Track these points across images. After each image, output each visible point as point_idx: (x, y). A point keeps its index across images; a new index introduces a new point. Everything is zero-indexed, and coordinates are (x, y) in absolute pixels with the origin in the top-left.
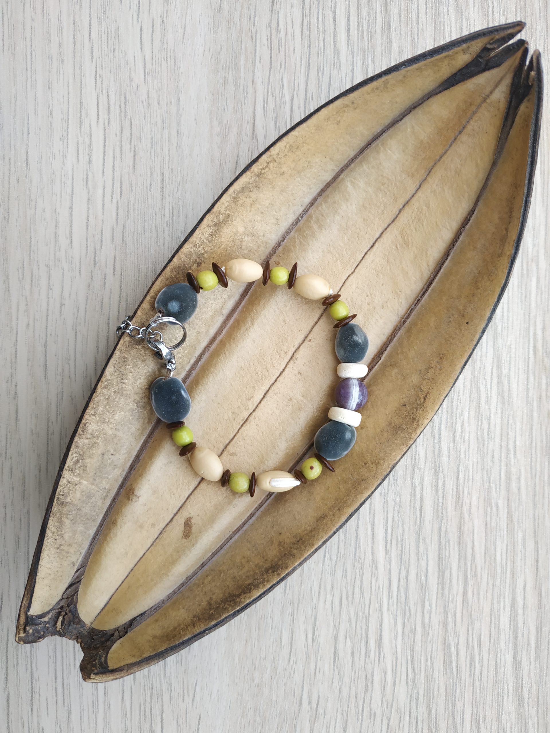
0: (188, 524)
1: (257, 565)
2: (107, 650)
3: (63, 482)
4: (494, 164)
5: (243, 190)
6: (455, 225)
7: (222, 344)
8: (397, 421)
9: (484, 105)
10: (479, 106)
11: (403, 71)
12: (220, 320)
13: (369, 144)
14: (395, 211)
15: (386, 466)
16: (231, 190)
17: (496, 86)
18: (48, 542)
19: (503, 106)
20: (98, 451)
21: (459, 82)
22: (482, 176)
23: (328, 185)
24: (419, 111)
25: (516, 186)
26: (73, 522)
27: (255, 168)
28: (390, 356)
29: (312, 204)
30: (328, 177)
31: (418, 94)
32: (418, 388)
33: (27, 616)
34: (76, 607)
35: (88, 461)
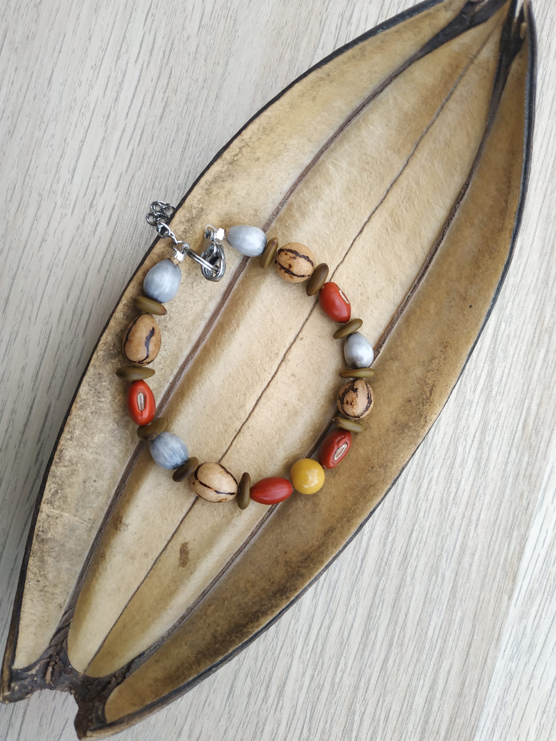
0: (184, 551)
1: (263, 589)
2: (104, 699)
3: (41, 516)
4: (487, 131)
5: (215, 180)
6: (448, 202)
7: (207, 350)
8: (403, 418)
9: (472, 66)
10: (467, 69)
11: (381, 35)
12: (203, 324)
13: (349, 120)
14: (383, 191)
15: (395, 469)
16: (203, 181)
17: (484, 44)
18: (30, 584)
19: (492, 66)
20: (77, 479)
21: (442, 43)
22: (474, 145)
23: (308, 169)
24: (400, 80)
25: (513, 153)
26: (57, 559)
27: (227, 155)
28: (389, 349)
29: (292, 191)
30: (307, 160)
31: (398, 61)
32: (423, 381)
33: (11, 671)
34: (66, 655)
35: (68, 490)
